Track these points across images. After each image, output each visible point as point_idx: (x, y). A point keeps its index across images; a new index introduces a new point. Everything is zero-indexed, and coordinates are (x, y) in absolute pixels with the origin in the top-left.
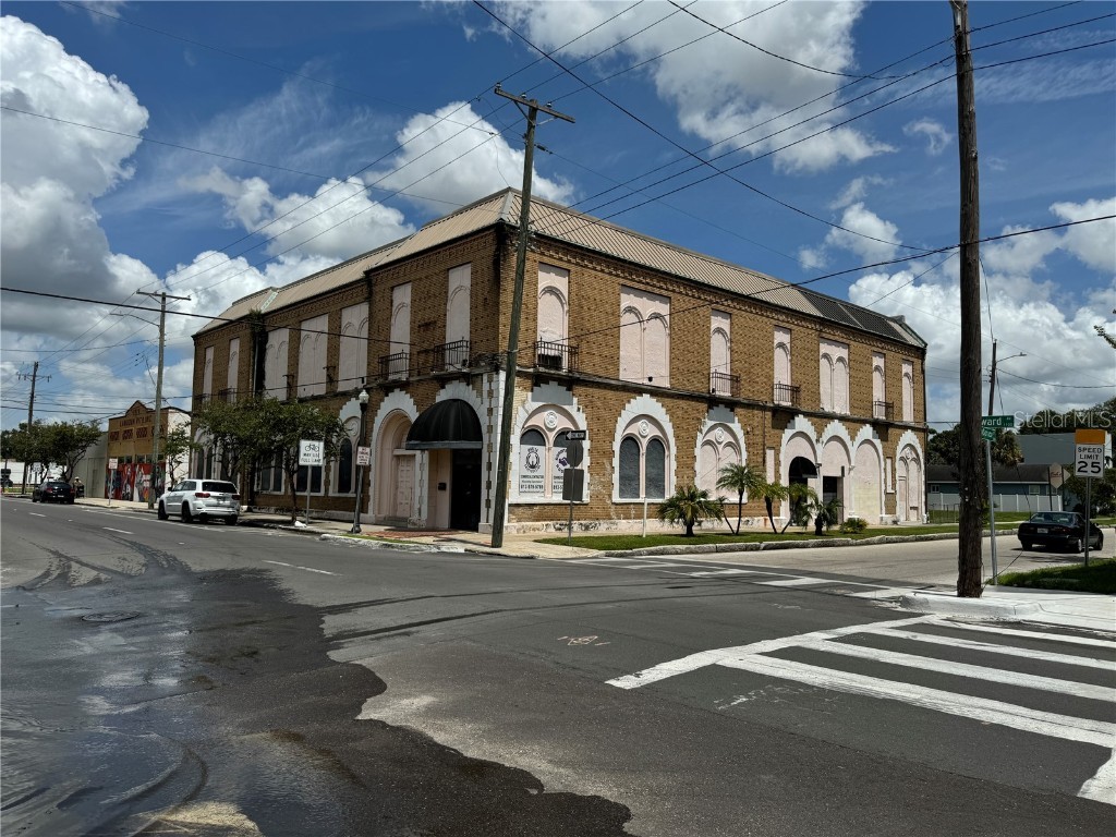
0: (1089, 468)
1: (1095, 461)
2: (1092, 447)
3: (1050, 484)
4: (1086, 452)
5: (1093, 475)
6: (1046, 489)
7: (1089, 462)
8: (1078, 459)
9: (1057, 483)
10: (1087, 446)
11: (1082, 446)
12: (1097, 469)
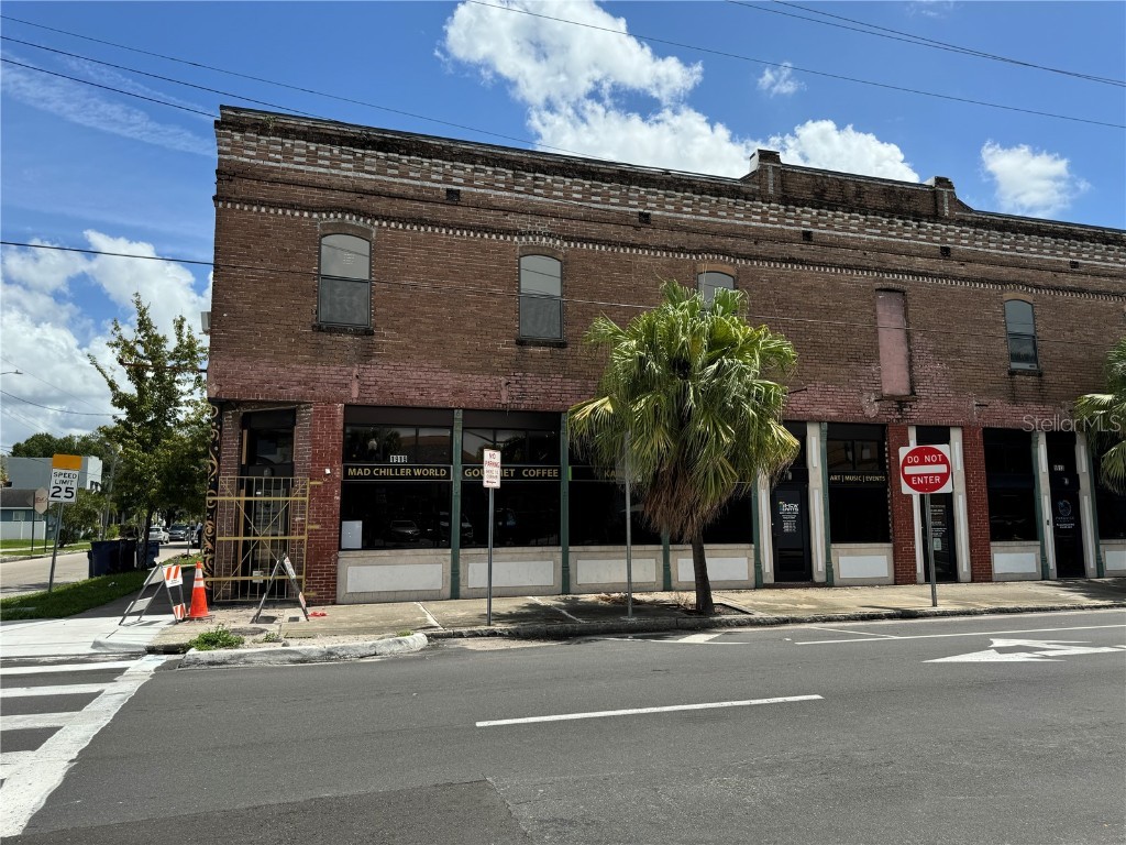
0: (63, 493)
1: (69, 486)
2: (68, 472)
3: (34, 510)
4: (62, 478)
5: (67, 500)
6: (31, 516)
7: (63, 487)
8: (53, 484)
9: (41, 508)
10: (63, 471)
11: (58, 471)
12: (70, 494)
